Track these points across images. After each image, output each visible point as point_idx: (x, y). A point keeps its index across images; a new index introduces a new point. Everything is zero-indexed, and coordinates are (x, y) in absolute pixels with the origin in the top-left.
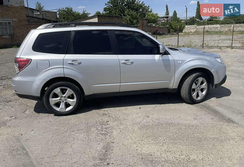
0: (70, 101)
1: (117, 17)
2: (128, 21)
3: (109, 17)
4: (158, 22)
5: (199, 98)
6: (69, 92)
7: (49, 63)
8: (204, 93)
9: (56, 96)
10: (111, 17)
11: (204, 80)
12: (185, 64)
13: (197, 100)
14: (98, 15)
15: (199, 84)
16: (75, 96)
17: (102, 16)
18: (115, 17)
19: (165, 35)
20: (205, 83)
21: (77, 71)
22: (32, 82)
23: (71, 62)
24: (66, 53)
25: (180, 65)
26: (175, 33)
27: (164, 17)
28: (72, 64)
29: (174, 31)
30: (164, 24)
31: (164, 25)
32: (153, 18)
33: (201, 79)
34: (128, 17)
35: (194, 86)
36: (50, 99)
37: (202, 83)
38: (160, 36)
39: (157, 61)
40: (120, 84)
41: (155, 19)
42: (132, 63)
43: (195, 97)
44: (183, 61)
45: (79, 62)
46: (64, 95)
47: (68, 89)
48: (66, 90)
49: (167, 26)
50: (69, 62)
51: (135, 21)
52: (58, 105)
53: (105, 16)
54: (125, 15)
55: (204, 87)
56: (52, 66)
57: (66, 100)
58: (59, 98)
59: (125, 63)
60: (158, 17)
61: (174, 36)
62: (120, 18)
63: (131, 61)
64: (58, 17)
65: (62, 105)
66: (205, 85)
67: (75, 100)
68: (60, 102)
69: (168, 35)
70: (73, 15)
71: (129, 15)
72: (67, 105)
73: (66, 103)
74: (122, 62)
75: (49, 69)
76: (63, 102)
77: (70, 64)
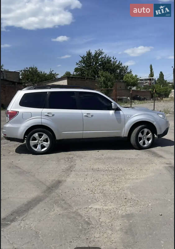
0: (45, 144)
1: (90, 79)
2: (101, 83)
3: (80, 79)
4: (139, 85)
5: (146, 146)
6: (45, 136)
7: (31, 115)
8: (150, 142)
9: (34, 139)
10: (83, 79)
11: (150, 131)
12: (133, 118)
13: (144, 146)
14: (68, 76)
15: (145, 134)
16: (49, 140)
17: (72, 77)
18: (87, 79)
19: (147, 100)
20: (150, 134)
21: (50, 121)
22: (18, 128)
23: (47, 114)
24: (44, 108)
25: (129, 118)
26: (159, 98)
27: (146, 80)
28: (48, 116)
29: (158, 95)
30: (146, 87)
31: (146, 89)
32: (132, 81)
33: (146, 130)
34: (102, 79)
35: (140, 135)
36: (31, 141)
37: (148, 133)
38: (140, 101)
39: (111, 115)
40: (82, 132)
41: (134, 82)
42: (92, 116)
43: (141, 144)
44: (131, 116)
45: (53, 114)
46: (41, 139)
47: (44, 134)
48: (42, 135)
49: (150, 90)
50: (45, 114)
51: (109, 83)
52: (36, 146)
53: (75, 78)
54: (98, 77)
55: (150, 137)
56: (33, 116)
57: (42, 143)
58: (37, 141)
59: (87, 116)
60: (138, 79)
61: (158, 101)
62: (93, 80)
63: (91, 115)
64: (21, 78)
65: (39, 147)
66: (150, 135)
67: (49, 143)
68: (38, 144)
69: (150, 100)
70: (38, 76)
71: (103, 77)
72: (43, 147)
73: (42, 145)
74: (84, 115)
75: (31, 119)
76: (40, 144)
77: (46, 115)
